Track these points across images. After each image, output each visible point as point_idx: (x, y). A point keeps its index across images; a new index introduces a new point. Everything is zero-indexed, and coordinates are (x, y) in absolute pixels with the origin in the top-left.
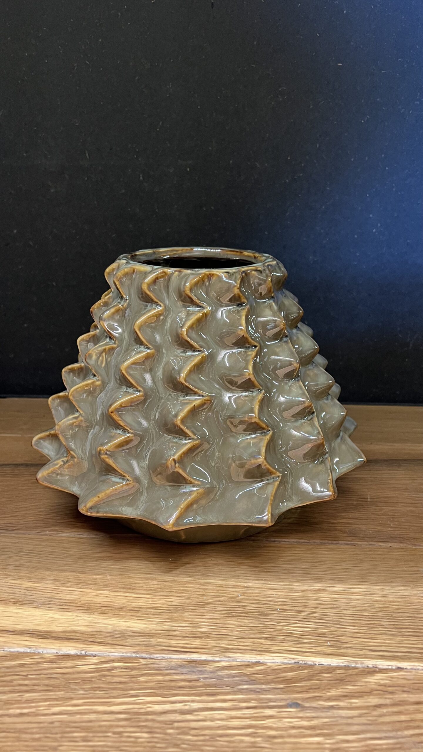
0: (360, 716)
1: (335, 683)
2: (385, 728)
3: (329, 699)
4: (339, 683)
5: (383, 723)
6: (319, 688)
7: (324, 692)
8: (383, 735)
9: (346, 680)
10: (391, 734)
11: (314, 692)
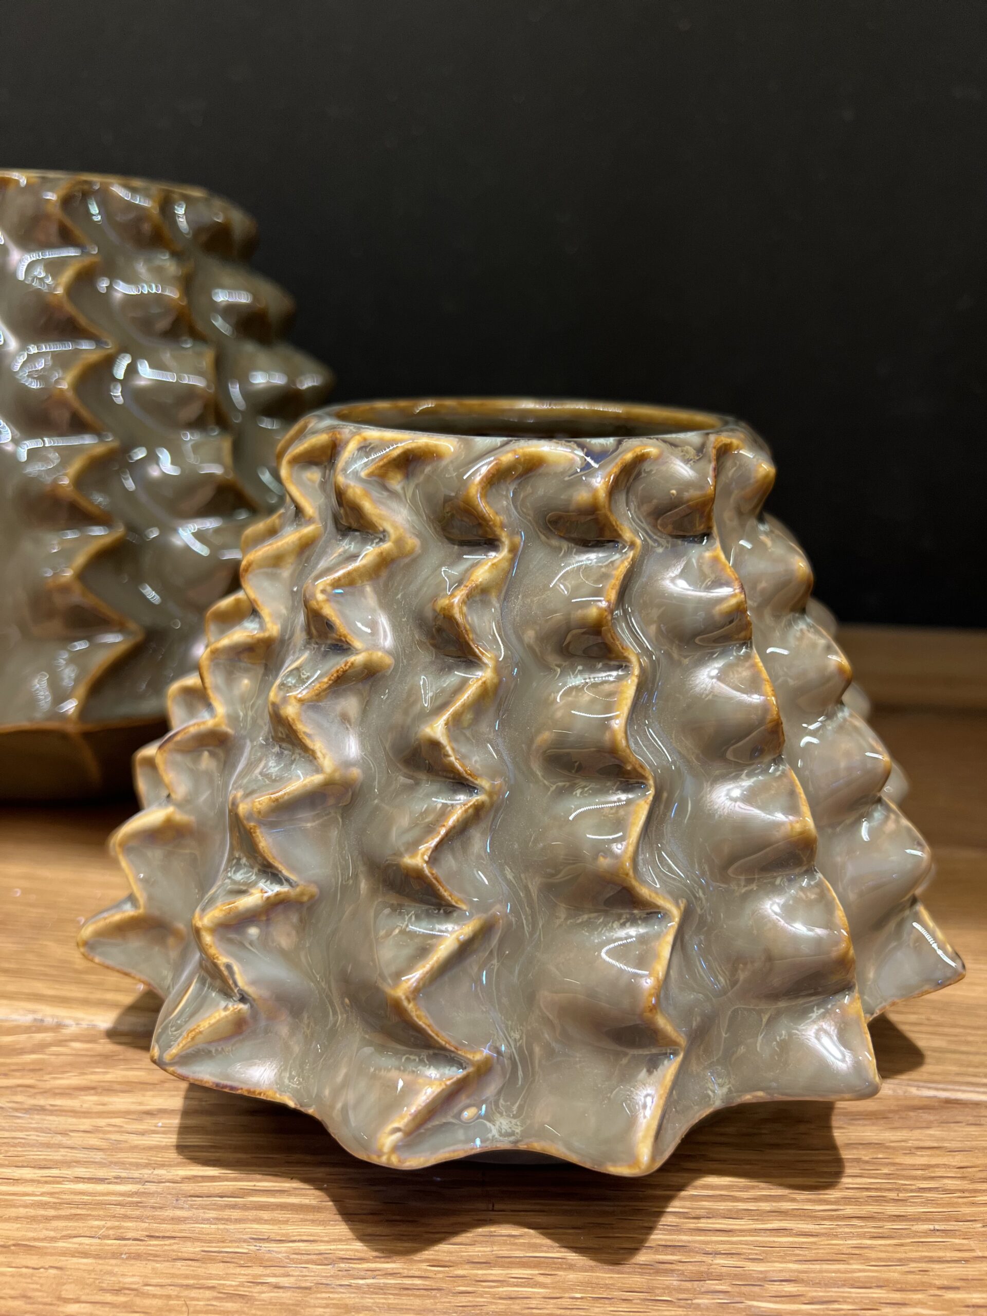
0: (95, 1130)
1: (89, 1063)
2: (132, 1157)
3: (45, 1092)
4: (98, 1062)
5: (134, 1148)
6: (40, 1070)
7: (47, 1077)
8: (111, 1173)
9: (121, 1057)
10: (136, 1174)
11: (22, 1077)
